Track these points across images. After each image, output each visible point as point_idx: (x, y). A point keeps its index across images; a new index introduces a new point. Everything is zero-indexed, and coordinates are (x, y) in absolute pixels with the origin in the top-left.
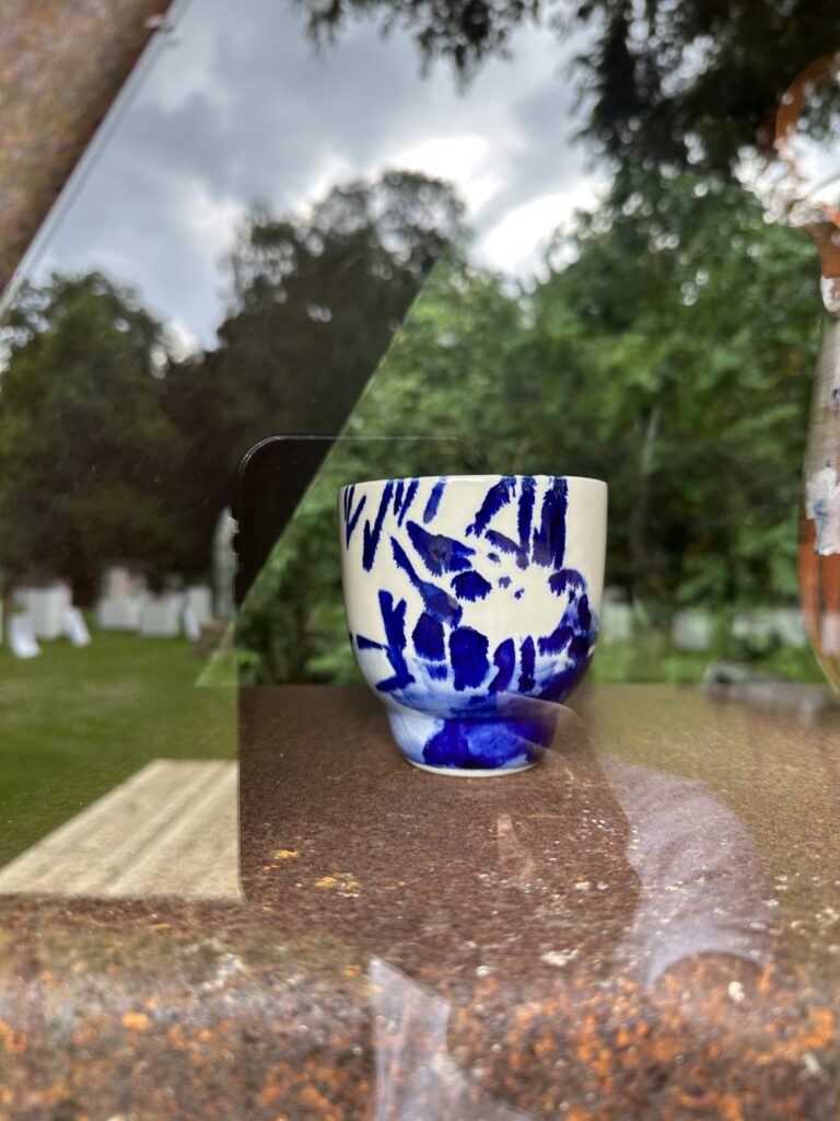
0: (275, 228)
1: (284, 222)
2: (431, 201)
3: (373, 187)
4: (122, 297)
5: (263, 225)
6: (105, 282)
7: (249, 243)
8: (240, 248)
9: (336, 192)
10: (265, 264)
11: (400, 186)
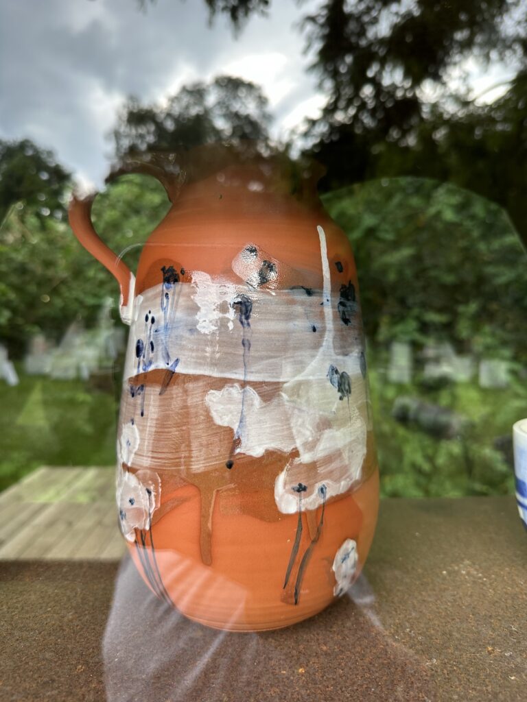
0: (143, 113)
1: (149, 109)
2: (245, 97)
3: (208, 86)
4: (44, 156)
5: (135, 111)
6: (33, 147)
7: (126, 123)
8: (120, 126)
9: (184, 90)
10: (136, 136)
11: (226, 86)
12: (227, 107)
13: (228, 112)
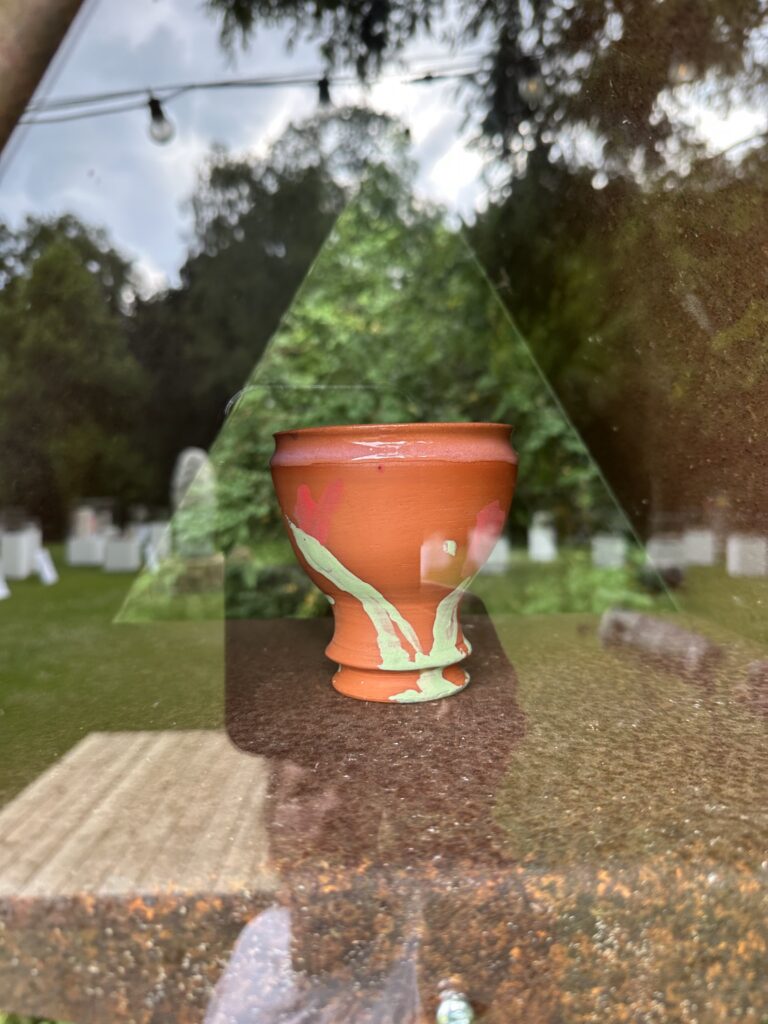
0: (233, 169)
1: (242, 162)
2: (378, 136)
4: (93, 237)
5: (221, 166)
6: (76, 224)
7: (208, 184)
8: (200, 188)
9: (291, 128)
10: (223, 203)
11: (350, 120)
12: (354, 152)
13: (354, 160)
